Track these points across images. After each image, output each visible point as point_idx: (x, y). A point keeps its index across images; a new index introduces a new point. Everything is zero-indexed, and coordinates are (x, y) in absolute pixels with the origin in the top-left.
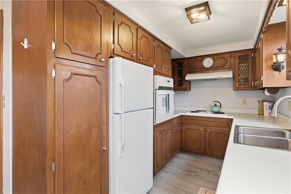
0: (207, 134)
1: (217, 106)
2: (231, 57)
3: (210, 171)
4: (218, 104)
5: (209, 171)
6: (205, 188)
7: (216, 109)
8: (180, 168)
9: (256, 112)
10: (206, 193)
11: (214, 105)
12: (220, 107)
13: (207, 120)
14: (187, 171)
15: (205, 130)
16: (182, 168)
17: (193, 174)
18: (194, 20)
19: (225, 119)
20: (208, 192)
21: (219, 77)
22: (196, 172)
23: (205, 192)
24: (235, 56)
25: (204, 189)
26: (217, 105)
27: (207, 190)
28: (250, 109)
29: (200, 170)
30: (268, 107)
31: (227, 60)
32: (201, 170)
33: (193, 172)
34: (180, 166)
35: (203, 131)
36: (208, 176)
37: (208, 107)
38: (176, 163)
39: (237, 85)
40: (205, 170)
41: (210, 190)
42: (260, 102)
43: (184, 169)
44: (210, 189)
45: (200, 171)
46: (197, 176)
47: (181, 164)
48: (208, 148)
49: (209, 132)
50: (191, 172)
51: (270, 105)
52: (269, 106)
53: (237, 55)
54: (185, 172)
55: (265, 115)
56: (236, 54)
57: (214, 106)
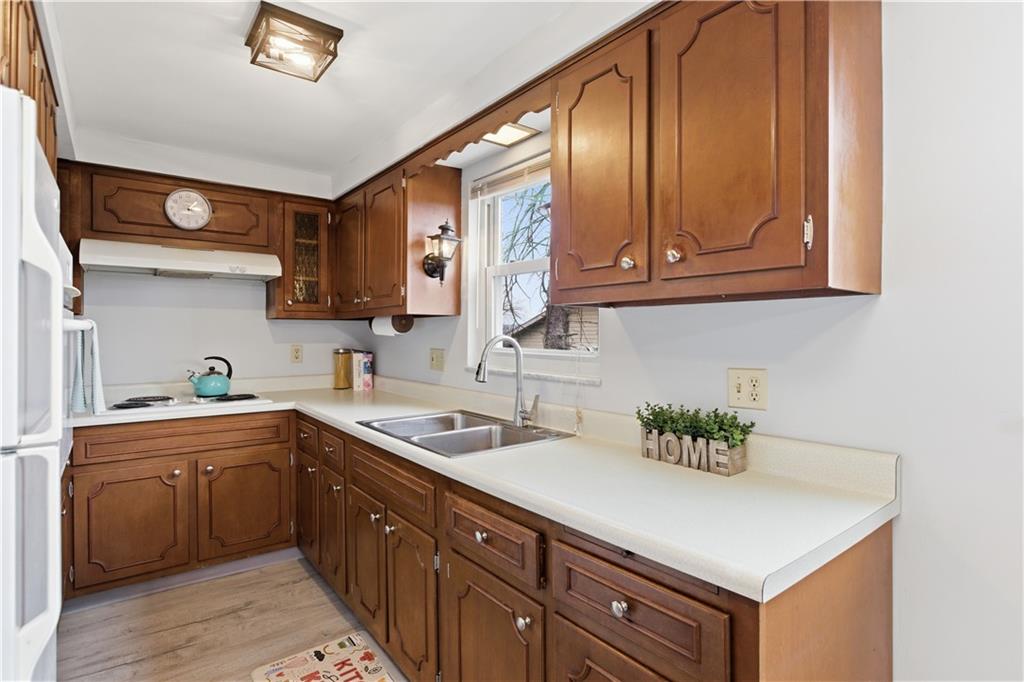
0: (203, 480)
1: (219, 373)
2: (270, 209)
3: (240, 609)
4: (222, 367)
5: (234, 612)
6: (268, 666)
7: (215, 385)
8: (109, 664)
9: (328, 382)
10: (281, 675)
11: (208, 370)
12: (229, 375)
13: (201, 429)
14: (154, 656)
15: (195, 468)
16: (120, 661)
17: (185, 653)
18: (268, 56)
19: (268, 416)
20: (286, 667)
21: (238, 272)
22: (190, 640)
23: (278, 675)
24: (284, 209)
25: (267, 668)
26: (216, 370)
27: (280, 666)
28: (313, 375)
29: (200, 627)
30: (362, 364)
31: (257, 216)
32: (205, 625)
33: (180, 647)
34: (102, 661)
35: (185, 475)
36: (243, 628)
37: (182, 382)
38: (72, 657)
39: (290, 302)
40: (220, 617)
41: (286, 659)
42: (339, 353)
43: (129, 659)
44: (282, 657)
45: (206, 629)
46: (207, 649)
47: (98, 653)
48: (204, 533)
49: (212, 472)
50: (173, 650)
51: (366, 360)
52: (365, 363)
53: (290, 207)
54: (146, 666)
55: (355, 388)
56: (287, 204)
57: (209, 375)
